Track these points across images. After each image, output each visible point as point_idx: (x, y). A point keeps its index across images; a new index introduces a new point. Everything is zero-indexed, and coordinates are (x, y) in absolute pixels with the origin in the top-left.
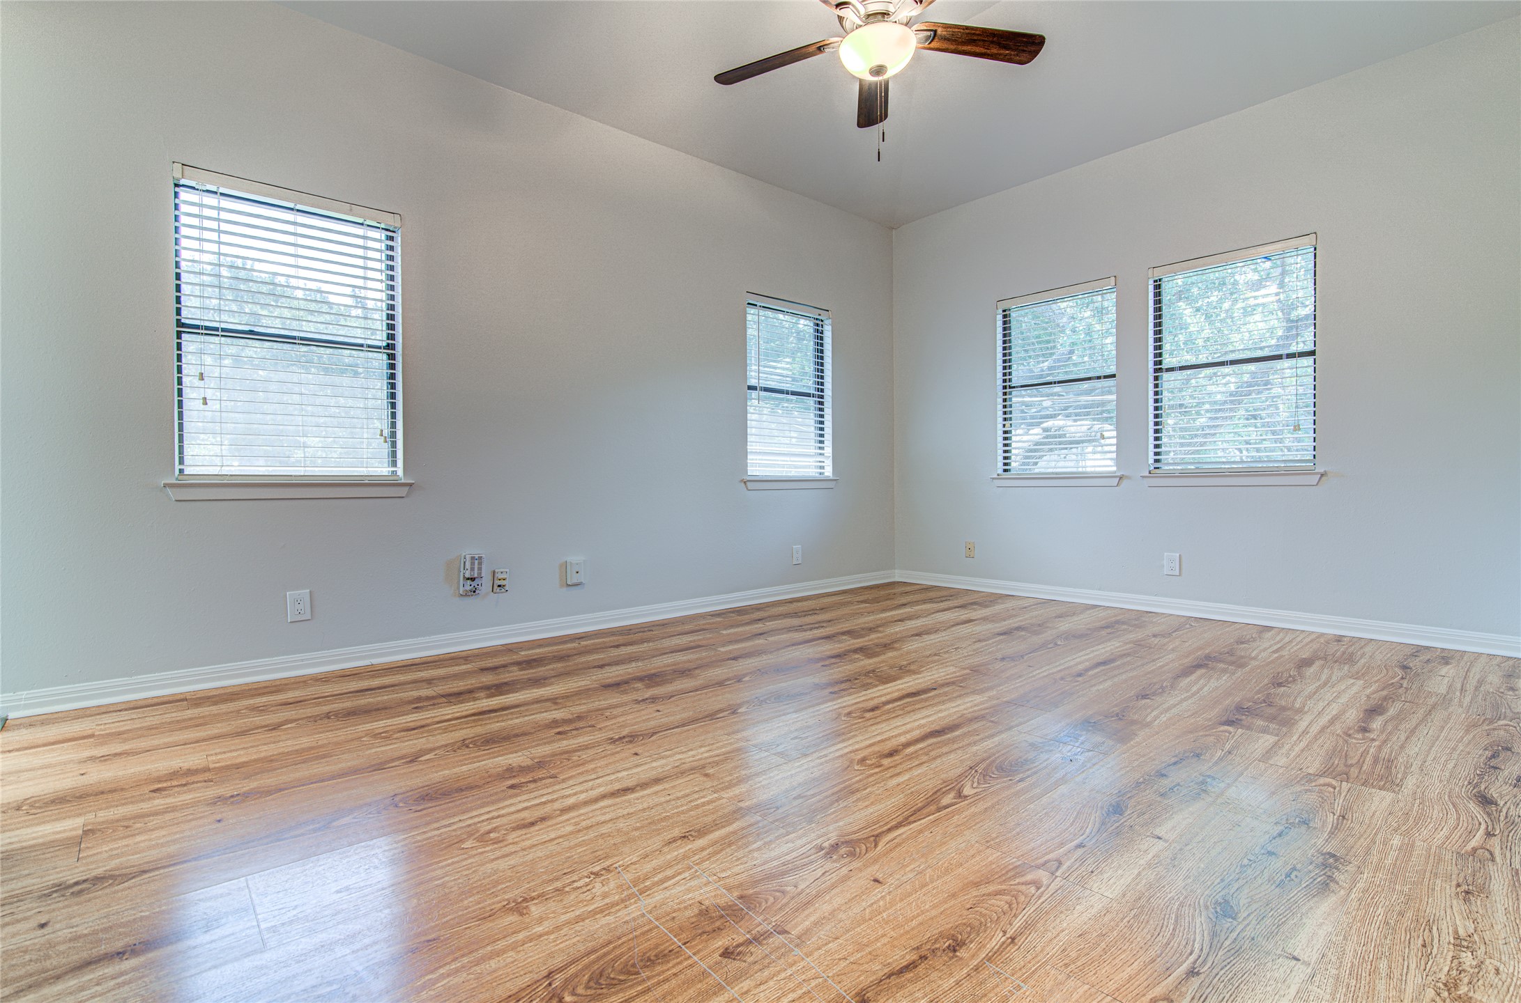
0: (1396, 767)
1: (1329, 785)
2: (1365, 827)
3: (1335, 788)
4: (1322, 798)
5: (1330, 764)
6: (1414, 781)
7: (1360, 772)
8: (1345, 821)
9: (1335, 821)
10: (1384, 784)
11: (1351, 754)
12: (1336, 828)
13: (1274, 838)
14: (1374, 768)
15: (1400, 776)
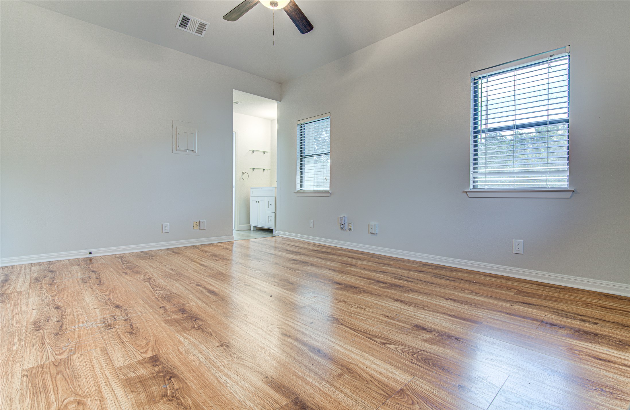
0: (30, 390)
1: (60, 354)
2: (31, 345)
3: (56, 354)
4: (58, 347)
5: (70, 367)
6: (14, 386)
7: (50, 371)
8: (41, 343)
9: (45, 341)
10: (32, 372)
11: (64, 383)
12: (43, 338)
13: (62, 325)
14: (43, 380)
15: (25, 384)
